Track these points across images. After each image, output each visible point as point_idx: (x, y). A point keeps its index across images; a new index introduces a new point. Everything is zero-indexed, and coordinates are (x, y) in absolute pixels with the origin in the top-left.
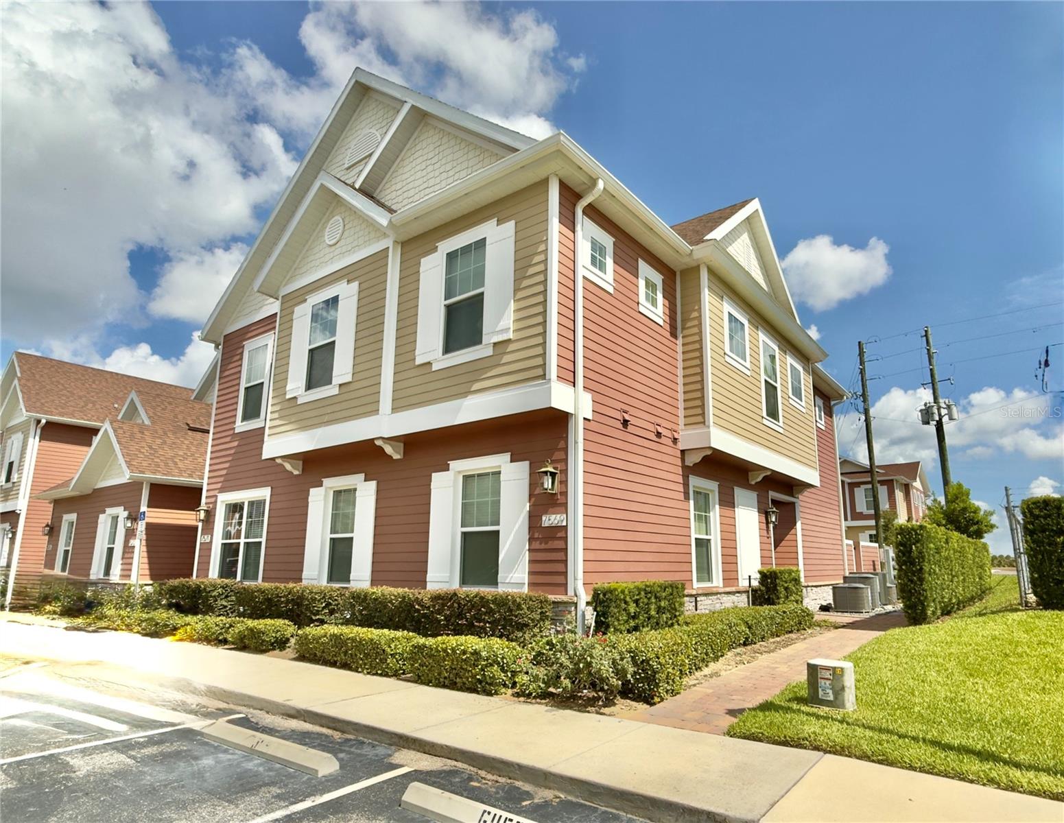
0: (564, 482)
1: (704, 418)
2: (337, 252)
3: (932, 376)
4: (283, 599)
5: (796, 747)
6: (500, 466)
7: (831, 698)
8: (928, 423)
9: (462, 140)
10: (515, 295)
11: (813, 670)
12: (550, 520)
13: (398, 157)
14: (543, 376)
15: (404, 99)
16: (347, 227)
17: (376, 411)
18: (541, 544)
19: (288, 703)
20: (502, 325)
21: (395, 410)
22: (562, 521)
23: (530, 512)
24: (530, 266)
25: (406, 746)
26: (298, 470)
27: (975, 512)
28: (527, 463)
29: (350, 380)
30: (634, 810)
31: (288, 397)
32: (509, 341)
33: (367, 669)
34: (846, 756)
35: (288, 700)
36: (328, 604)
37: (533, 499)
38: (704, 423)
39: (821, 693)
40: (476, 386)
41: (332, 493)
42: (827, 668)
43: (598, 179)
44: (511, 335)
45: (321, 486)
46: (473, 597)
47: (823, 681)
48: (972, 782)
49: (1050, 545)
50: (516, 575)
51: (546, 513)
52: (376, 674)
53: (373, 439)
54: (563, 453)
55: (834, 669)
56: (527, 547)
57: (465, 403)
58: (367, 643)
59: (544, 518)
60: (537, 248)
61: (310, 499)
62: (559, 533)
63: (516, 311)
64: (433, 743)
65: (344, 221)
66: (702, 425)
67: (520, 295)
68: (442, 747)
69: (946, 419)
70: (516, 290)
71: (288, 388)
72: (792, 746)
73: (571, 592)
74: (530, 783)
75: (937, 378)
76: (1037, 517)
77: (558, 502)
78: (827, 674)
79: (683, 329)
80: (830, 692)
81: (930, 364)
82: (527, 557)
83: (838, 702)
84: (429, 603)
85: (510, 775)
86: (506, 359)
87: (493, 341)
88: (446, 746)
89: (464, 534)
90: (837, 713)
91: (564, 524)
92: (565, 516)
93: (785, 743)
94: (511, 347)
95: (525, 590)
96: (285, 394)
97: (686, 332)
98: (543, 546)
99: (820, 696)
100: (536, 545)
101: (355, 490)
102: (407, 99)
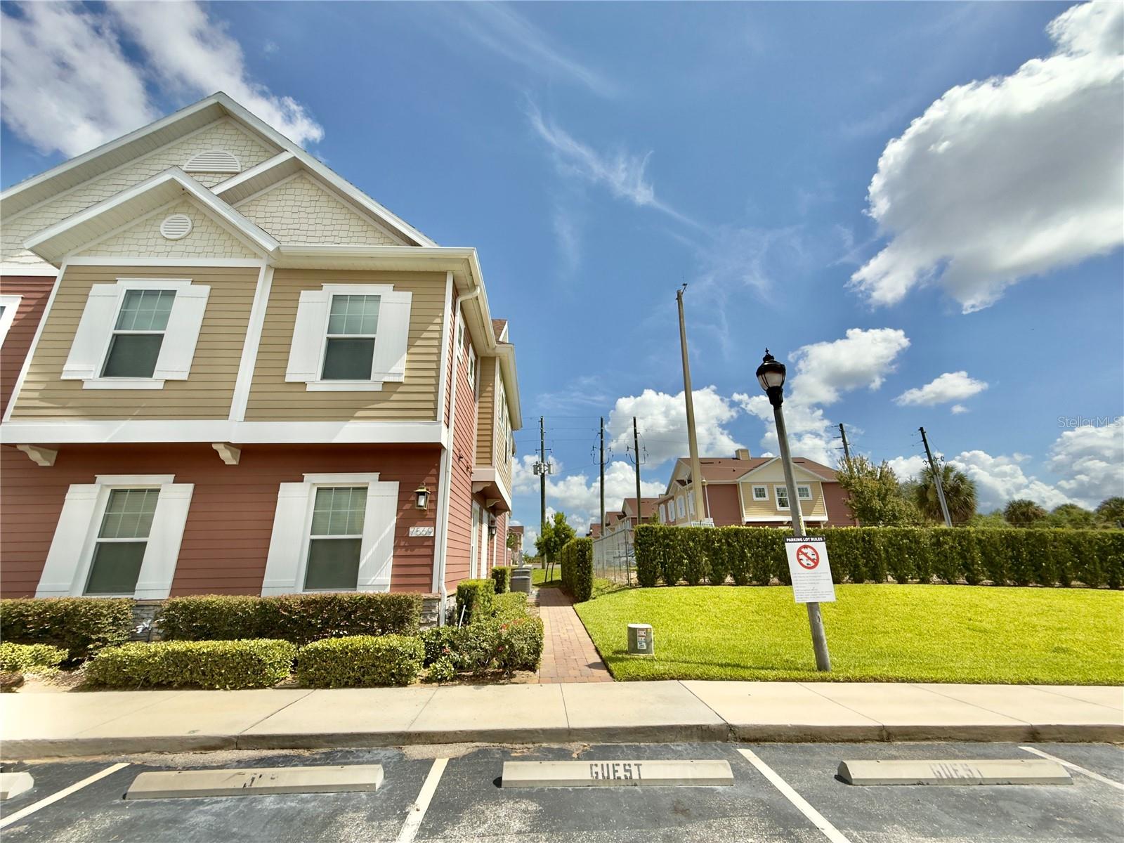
0: (435, 502)
1: (491, 461)
2: (178, 248)
3: (542, 446)
4: (30, 619)
5: (661, 680)
6: (368, 483)
7: (645, 648)
8: (537, 474)
9: (344, 207)
10: (408, 350)
11: (633, 633)
12: (417, 531)
13: (262, 189)
14: (435, 418)
15: (285, 147)
16: (195, 230)
17: (226, 416)
18: (406, 551)
19: (196, 734)
20: (394, 369)
21: (248, 418)
22: (430, 533)
23: (396, 524)
24: (425, 331)
25: (408, 742)
26: (49, 461)
27: (569, 530)
28: (397, 483)
29: (186, 379)
30: (645, 738)
31: (63, 377)
32: (400, 383)
33: (231, 684)
34: (689, 679)
35: (194, 732)
36: (115, 618)
37: (401, 514)
38: (491, 464)
39: (639, 645)
40: (359, 414)
41: (110, 491)
42: (642, 630)
43: (477, 286)
44: (402, 379)
45: (94, 482)
46: (360, 599)
47: (640, 638)
48: (749, 681)
49: (647, 551)
50: (379, 578)
51: (414, 525)
52: (246, 687)
53: (211, 443)
54: (434, 478)
55: (647, 629)
56: (392, 554)
57: (346, 426)
58: (233, 655)
59: (411, 529)
60: (434, 320)
61: (68, 496)
62: (428, 543)
63: (409, 361)
64: (443, 732)
65: (193, 224)
66: (489, 466)
67: (413, 350)
68: (455, 733)
69: (546, 473)
70: (410, 346)
71: (65, 368)
72: (658, 680)
73: (435, 590)
74: (554, 742)
75: (544, 448)
76: (643, 536)
77: (427, 517)
78: (643, 633)
79: (480, 397)
80: (644, 644)
81: (542, 439)
82: (390, 562)
83: (649, 650)
84: (298, 608)
85: (534, 740)
86: (395, 397)
87: (383, 380)
88: (461, 731)
89: (313, 541)
90: (648, 656)
91: (432, 535)
92: (433, 528)
93: (654, 679)
94: (401, 389)
95: (388, 590)
96: (61, 373)
97: (482, 399)
98: (409, 553)
99: (638, 648)
100: (402, 552)
101: (159, 491)
102: (288, 149)
